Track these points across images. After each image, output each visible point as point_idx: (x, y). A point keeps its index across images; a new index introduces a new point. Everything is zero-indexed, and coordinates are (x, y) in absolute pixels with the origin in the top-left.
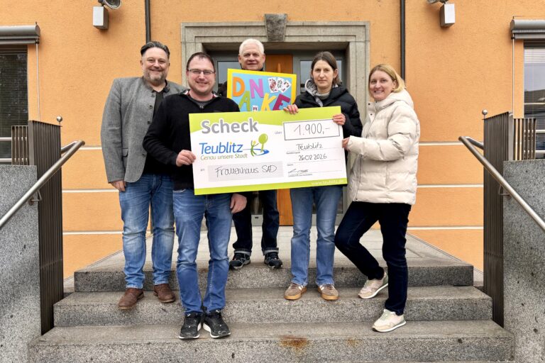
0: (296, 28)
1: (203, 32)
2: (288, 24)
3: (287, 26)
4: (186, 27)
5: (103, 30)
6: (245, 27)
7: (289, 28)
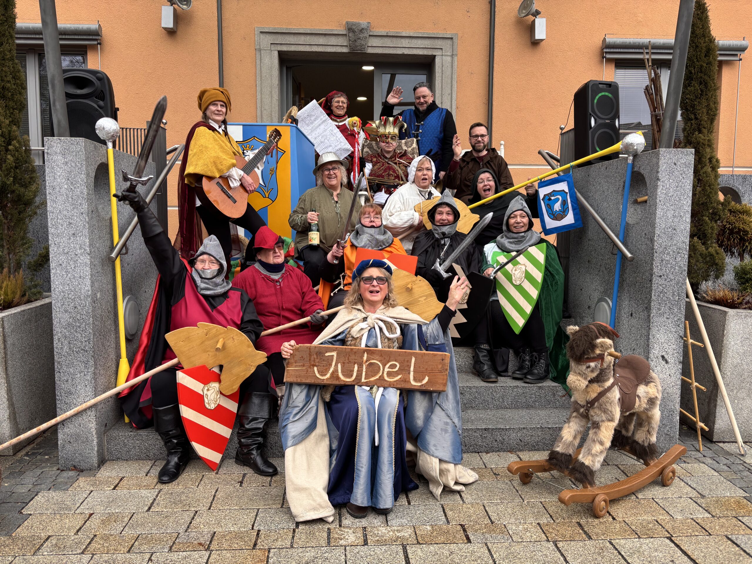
0: (379, 38)
1: (280, 39)
2: (371, 34)
3: (370, 36)
4: (261, 32)
5: (171, 32)
6: (325, 35)
7: (372, 38)
